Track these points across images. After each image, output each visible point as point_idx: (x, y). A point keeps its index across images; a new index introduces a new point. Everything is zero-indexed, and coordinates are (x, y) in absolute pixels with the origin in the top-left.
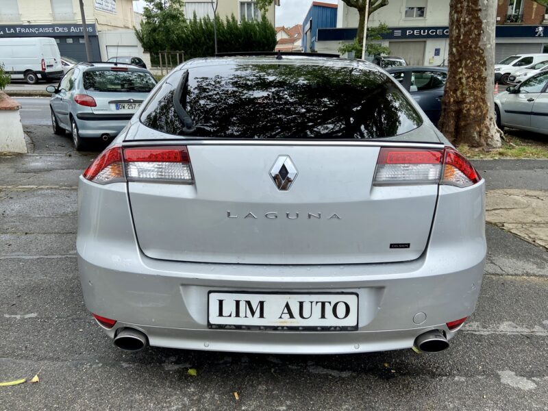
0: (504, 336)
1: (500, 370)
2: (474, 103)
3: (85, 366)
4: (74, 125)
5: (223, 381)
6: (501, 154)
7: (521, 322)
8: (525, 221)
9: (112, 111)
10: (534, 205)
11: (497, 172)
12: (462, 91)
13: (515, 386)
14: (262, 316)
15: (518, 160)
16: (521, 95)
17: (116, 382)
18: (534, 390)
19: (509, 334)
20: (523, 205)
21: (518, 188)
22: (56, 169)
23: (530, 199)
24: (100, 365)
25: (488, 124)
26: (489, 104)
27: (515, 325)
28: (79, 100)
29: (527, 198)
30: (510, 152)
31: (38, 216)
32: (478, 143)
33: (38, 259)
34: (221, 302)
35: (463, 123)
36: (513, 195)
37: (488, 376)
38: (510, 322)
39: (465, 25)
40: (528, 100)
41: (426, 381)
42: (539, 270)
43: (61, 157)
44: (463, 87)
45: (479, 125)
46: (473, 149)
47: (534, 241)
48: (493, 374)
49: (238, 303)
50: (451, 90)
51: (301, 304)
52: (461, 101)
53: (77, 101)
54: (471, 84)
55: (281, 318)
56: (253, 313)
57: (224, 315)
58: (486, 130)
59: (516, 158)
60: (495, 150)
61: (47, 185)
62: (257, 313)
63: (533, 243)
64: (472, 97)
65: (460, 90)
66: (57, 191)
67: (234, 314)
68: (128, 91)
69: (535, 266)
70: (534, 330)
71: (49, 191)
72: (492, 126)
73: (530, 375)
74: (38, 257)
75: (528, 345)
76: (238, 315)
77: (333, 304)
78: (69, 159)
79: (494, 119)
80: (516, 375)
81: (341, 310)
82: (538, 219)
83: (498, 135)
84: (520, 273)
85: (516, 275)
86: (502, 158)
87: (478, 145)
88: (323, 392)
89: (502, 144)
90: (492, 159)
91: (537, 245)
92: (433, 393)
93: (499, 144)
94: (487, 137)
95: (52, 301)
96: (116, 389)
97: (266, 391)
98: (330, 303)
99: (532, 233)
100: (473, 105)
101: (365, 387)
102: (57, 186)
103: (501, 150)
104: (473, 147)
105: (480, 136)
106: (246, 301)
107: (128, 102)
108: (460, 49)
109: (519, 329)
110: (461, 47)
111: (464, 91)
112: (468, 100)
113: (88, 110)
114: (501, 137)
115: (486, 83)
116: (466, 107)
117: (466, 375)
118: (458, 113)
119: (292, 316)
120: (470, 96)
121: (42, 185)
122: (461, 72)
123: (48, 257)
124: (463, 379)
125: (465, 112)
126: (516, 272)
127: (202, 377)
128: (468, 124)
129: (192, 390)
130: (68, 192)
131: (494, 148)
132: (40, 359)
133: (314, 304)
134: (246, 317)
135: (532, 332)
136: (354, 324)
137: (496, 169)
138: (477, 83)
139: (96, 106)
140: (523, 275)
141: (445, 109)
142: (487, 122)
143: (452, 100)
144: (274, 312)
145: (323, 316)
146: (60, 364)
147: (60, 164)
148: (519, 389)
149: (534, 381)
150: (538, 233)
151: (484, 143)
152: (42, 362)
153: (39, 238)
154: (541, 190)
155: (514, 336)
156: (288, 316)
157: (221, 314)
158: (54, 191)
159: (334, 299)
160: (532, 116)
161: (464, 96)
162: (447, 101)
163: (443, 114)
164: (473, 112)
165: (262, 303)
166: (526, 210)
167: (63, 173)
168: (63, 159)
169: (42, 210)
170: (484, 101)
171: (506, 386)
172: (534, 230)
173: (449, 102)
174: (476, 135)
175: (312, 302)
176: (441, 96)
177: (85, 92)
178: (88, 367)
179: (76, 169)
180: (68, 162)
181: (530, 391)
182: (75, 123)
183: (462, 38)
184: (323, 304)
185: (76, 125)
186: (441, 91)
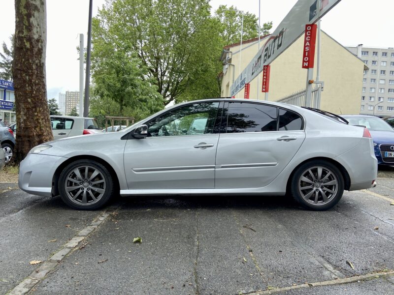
2: (48, 136)
12: (40, 128)
39: (36, 85)
44: (40, 125)
52: (40, 135)
108: (34, 100)
110: (35, 99)
111: (42, 128)
112: (45, 134)
120: (45, 131)
122: (37, 115)
143: (35, 134)
161: (42, 131)
183: (34, 93)
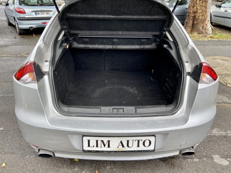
0: (215, 136)
1: (213, 154)
2: (201, 13)
3: (27, 157)
4: (16, 22)
5: (90, 164)
6: (211, 37)
7: (222, 128)
8: (222, 73)
9: (33, 16)
10: (226, 64)
11: (209, 47)
12: (197, 7)
13: (220, 163)
14: (109, 146)
15: (219, 40)
16: (222, 8)
17: (41, 165)
18: (228, 165)
19: (217, 135)
20: (221, 65)
21: (219, 55)
22: (10, 45)
23: (224, 62)
24: (34, 156)
25: (207, 23)
26: (208, 14)
27: (219, 130)
28: (18, 10)
29: (223, 61)
30: (215, 36)
31: (2, 72)
32: (202, 32)
33: (3, 96)
34: (89, 141)
35: (196, 22)
36: (217, 59)
37: (208, 158)
38: (217, 129)
40: (225, 11)
41: (181, 161)
42: (229, 100)
43: (11, 38)
44: (197, 5)
45: (203, 24)
46: (199, 35)
47: (227, 85)
48: (210, 157)
49: (97, 141)
50: (192, 7)
51: (128, 141)
52: (195, 12)
53: (16, 11)
54: (201, 4)
55: (118, 147)
56: (105, 146)
57: (90, 146)
58: (205, 26)
59: (218, 40)
60: (209, 35)
61: (5, 54)
62: (107, 145)
63: (226, 85)
64: (201, 10)
65: (196, 7)
66: (10, 58)
67: (95, 146)
68: (40, 6)
69: (227, 98)
70: (228, 133)
71: (7, 58)
72: (209, 24)
73: (226, 157)
74: (3, 95)
75: (225, 141)
76: (97, 146)
77: (143, 141)
78: (15, 40)
79: (210, 21)
80: (220, 157)
81: (147, 143)
82: (228, 73)
83: (211, 28)
84: (221, 102)
85: (219, 103)
86: (212, 39)
87: (202, 33)
88: (136, 169)
89: (212, 33)
90: (207, 40)
91: (227, 86)
92: (185, 168)
93: (211, 33)
94: (206, 29)
95: (10, 121)
96: (41, 169)
97: (111, 169)
98: (142, 140)
99: (226, 80)
100: (201, 14)
101: (155, 166)
102: (10, 55)
103: (211, 35)
104: (199, 33)
105: (203, 28)
106: (101, 141)
107: (41, 11)
109: (221, 133)
111: (198, 7)
112: (199, 12)
113: (22, 15)
114: (212, 29)
115: (208, 4)
116: (198, 15)
117: (199, 158)
118: (194, 17)
119: (123, 146)
120: (200, 9)
121: (3, 54)
123: (7, 95)
124: (197, 160)
125: (197, 17)
126: (219, 101)
127: (81, 162)
128: (198, 23)
129: (77, 169)
130: (15, 58)
131: (209, 34)
132: (5, 153)
133: (134, 141)
134: (101, 147)
135: (227, 134)
136: (153, 149)
137: (210, 46)
138: (204, 3)
139: (25, 13)
140: (222, 103)
141: (188, 15)
142: (207, 22)
143: (192, 11)
144: (115, 145)
145: (138, 146)
146: (15, 156)
147: (11, 42)
148: (222, 165)
149: (228, 160)
150: (228, 80)
151: (204, 32)
152: (7, 155)
153: (3, 84)
154: (229, 57)
155: (219, 136)
156: (122, 146)
157: (89, 146)
158: (9, 58)
159: (144, 139)
160: (226, 18)
161: (197, 10)
162: (189, 12)
163: (187, 18)
164: (201, 17)
165: (109, 141)
166: (222, 67)
167: (12, 47)
168: (12, 40)
169: (4, 69)
170: (206, 12)
171: (216, 164)
172: (226, 78)
173: (191, 12)
174: (201, 28)
175: (133, 140)
176: (187, 9)
177: (20, 6)
178: (28, 157)
179: (19, 45)
180: (15, 41)
181: (226, 166)
182: (16, 21)
184: (139, 141)
185: (17, 23)
186: (187, 6)
